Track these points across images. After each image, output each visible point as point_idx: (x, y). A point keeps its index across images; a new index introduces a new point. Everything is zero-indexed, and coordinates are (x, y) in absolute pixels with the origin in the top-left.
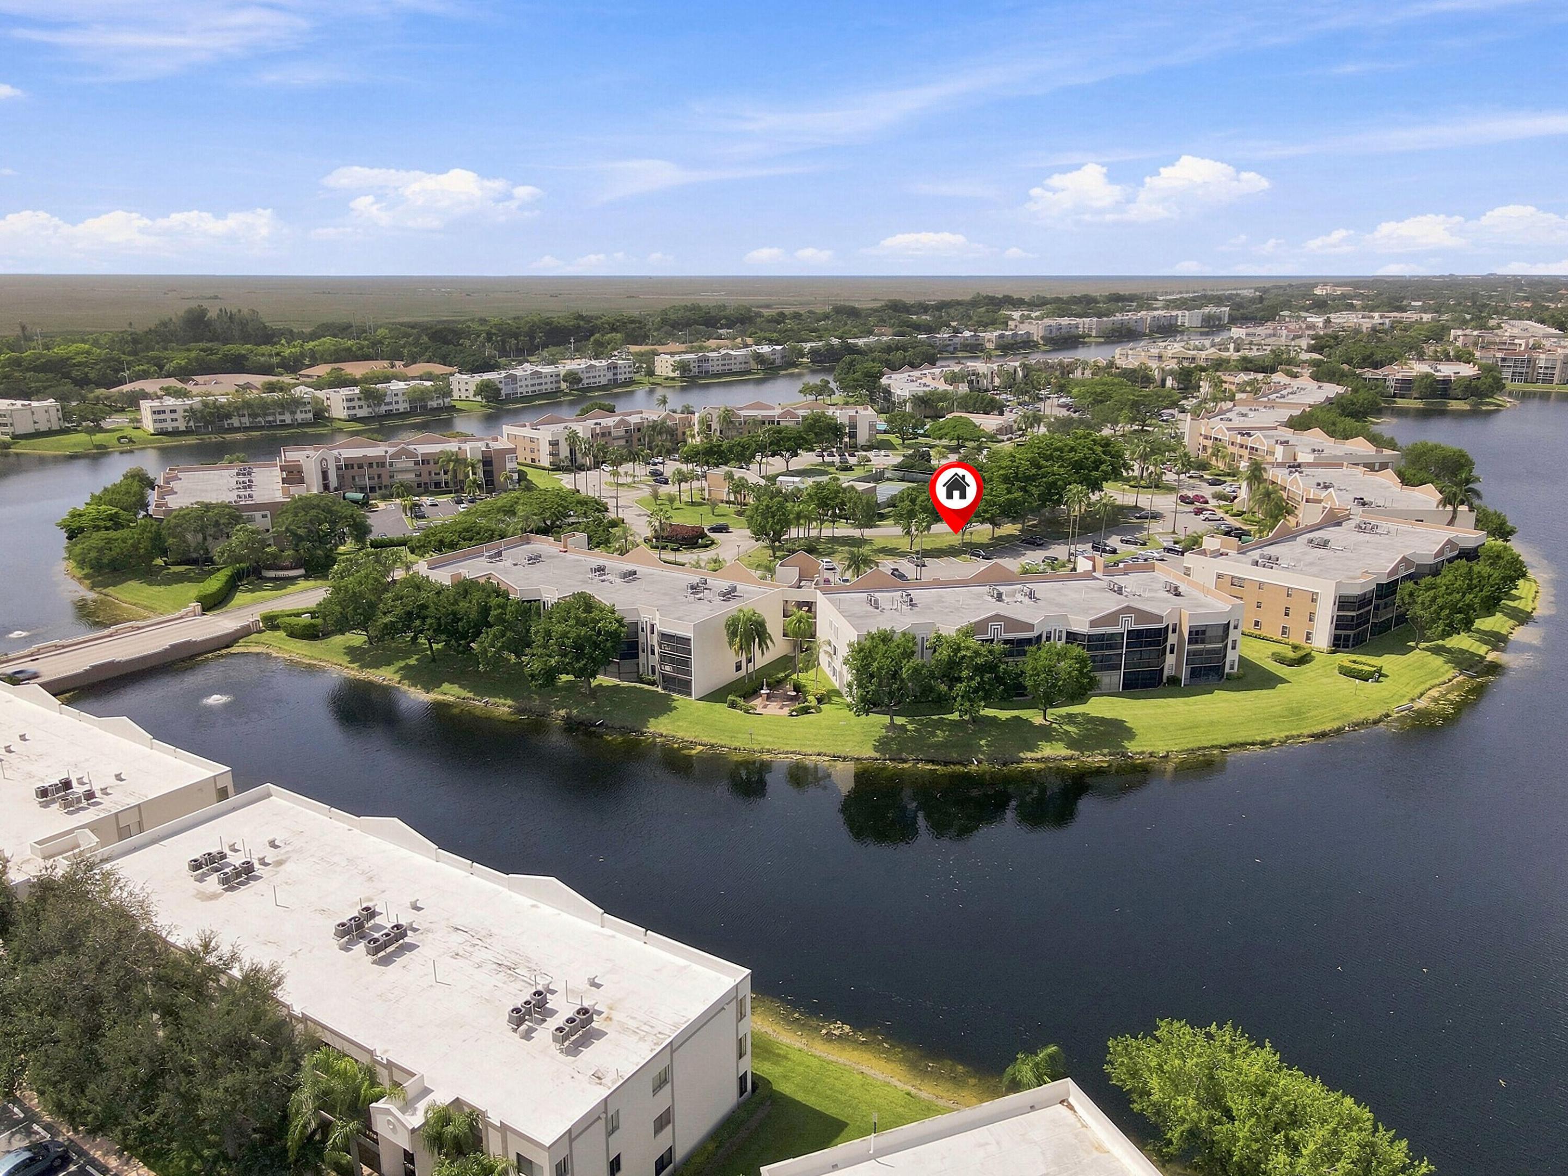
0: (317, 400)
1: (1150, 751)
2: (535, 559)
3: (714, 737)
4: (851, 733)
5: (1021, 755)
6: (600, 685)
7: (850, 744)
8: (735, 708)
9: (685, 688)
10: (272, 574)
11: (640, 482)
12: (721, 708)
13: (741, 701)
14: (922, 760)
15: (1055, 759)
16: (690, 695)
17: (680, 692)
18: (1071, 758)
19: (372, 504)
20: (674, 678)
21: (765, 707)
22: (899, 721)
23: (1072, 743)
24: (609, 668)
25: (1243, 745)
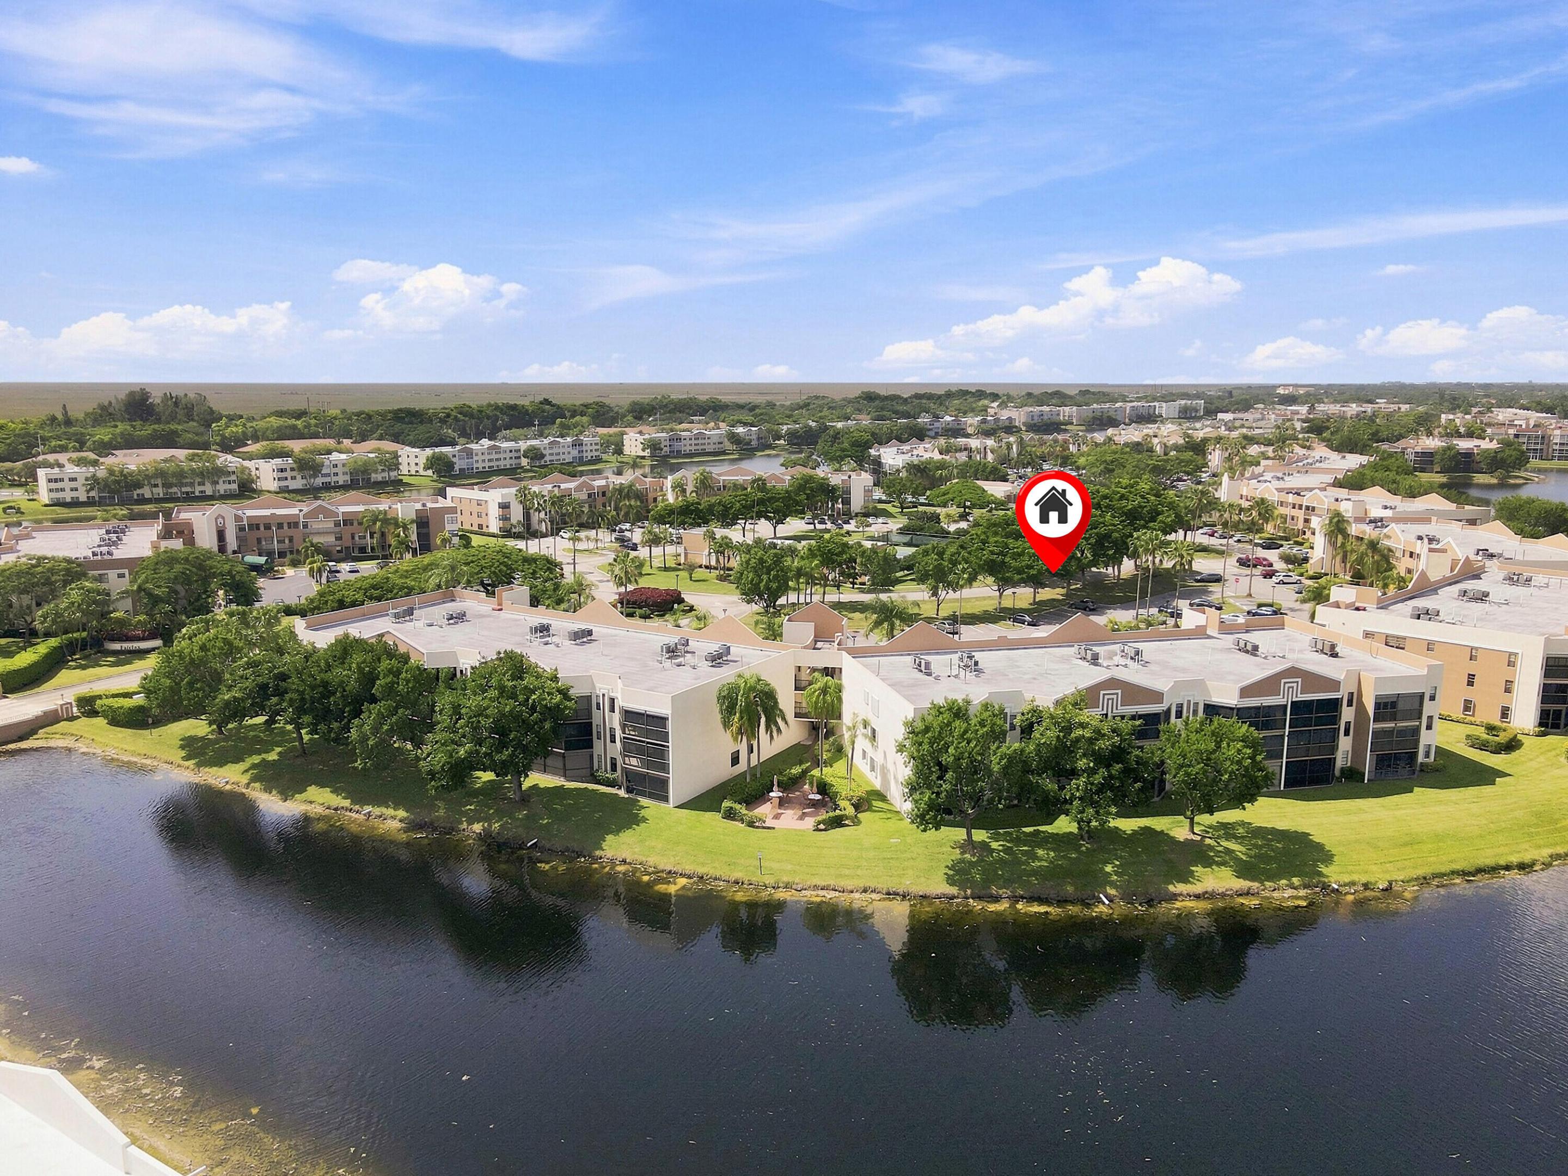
0: (244, 469)
1: (1364, 880)
2: (458, 618)
3: (703, 864)
4: (908, 855)
5: (1171, 888)
6: (535, 787)
7: (910, 872)
8: (733, 819)
9: (659, 790)
10: (117, 646)
11: (604, 548)
12: (712, 820)
13: (741, 809)
14: (1023, 897)
15: (1223, 895)
16: (665, 799)
17: (651, 796)
18: (1248, 893)
19: (277, 571)
20: (644, 776)
21: (777, 817)
22: (980, 835)
23: (1244, 870)
24: (549, 761)
25: (1493, 870)
